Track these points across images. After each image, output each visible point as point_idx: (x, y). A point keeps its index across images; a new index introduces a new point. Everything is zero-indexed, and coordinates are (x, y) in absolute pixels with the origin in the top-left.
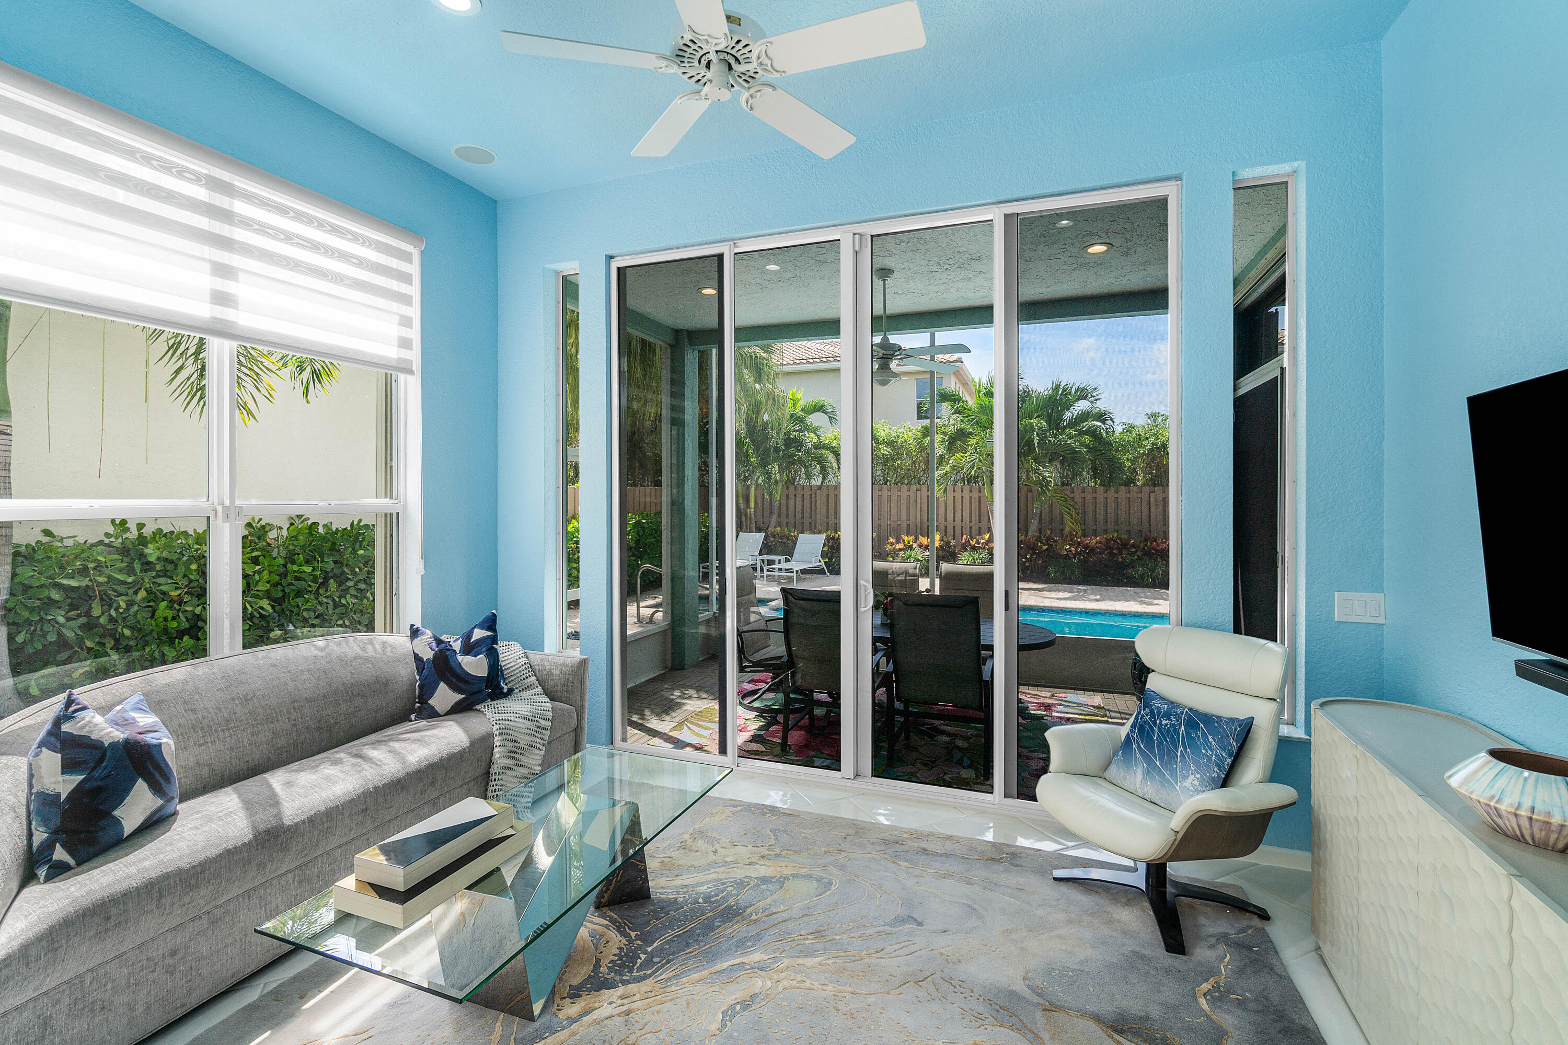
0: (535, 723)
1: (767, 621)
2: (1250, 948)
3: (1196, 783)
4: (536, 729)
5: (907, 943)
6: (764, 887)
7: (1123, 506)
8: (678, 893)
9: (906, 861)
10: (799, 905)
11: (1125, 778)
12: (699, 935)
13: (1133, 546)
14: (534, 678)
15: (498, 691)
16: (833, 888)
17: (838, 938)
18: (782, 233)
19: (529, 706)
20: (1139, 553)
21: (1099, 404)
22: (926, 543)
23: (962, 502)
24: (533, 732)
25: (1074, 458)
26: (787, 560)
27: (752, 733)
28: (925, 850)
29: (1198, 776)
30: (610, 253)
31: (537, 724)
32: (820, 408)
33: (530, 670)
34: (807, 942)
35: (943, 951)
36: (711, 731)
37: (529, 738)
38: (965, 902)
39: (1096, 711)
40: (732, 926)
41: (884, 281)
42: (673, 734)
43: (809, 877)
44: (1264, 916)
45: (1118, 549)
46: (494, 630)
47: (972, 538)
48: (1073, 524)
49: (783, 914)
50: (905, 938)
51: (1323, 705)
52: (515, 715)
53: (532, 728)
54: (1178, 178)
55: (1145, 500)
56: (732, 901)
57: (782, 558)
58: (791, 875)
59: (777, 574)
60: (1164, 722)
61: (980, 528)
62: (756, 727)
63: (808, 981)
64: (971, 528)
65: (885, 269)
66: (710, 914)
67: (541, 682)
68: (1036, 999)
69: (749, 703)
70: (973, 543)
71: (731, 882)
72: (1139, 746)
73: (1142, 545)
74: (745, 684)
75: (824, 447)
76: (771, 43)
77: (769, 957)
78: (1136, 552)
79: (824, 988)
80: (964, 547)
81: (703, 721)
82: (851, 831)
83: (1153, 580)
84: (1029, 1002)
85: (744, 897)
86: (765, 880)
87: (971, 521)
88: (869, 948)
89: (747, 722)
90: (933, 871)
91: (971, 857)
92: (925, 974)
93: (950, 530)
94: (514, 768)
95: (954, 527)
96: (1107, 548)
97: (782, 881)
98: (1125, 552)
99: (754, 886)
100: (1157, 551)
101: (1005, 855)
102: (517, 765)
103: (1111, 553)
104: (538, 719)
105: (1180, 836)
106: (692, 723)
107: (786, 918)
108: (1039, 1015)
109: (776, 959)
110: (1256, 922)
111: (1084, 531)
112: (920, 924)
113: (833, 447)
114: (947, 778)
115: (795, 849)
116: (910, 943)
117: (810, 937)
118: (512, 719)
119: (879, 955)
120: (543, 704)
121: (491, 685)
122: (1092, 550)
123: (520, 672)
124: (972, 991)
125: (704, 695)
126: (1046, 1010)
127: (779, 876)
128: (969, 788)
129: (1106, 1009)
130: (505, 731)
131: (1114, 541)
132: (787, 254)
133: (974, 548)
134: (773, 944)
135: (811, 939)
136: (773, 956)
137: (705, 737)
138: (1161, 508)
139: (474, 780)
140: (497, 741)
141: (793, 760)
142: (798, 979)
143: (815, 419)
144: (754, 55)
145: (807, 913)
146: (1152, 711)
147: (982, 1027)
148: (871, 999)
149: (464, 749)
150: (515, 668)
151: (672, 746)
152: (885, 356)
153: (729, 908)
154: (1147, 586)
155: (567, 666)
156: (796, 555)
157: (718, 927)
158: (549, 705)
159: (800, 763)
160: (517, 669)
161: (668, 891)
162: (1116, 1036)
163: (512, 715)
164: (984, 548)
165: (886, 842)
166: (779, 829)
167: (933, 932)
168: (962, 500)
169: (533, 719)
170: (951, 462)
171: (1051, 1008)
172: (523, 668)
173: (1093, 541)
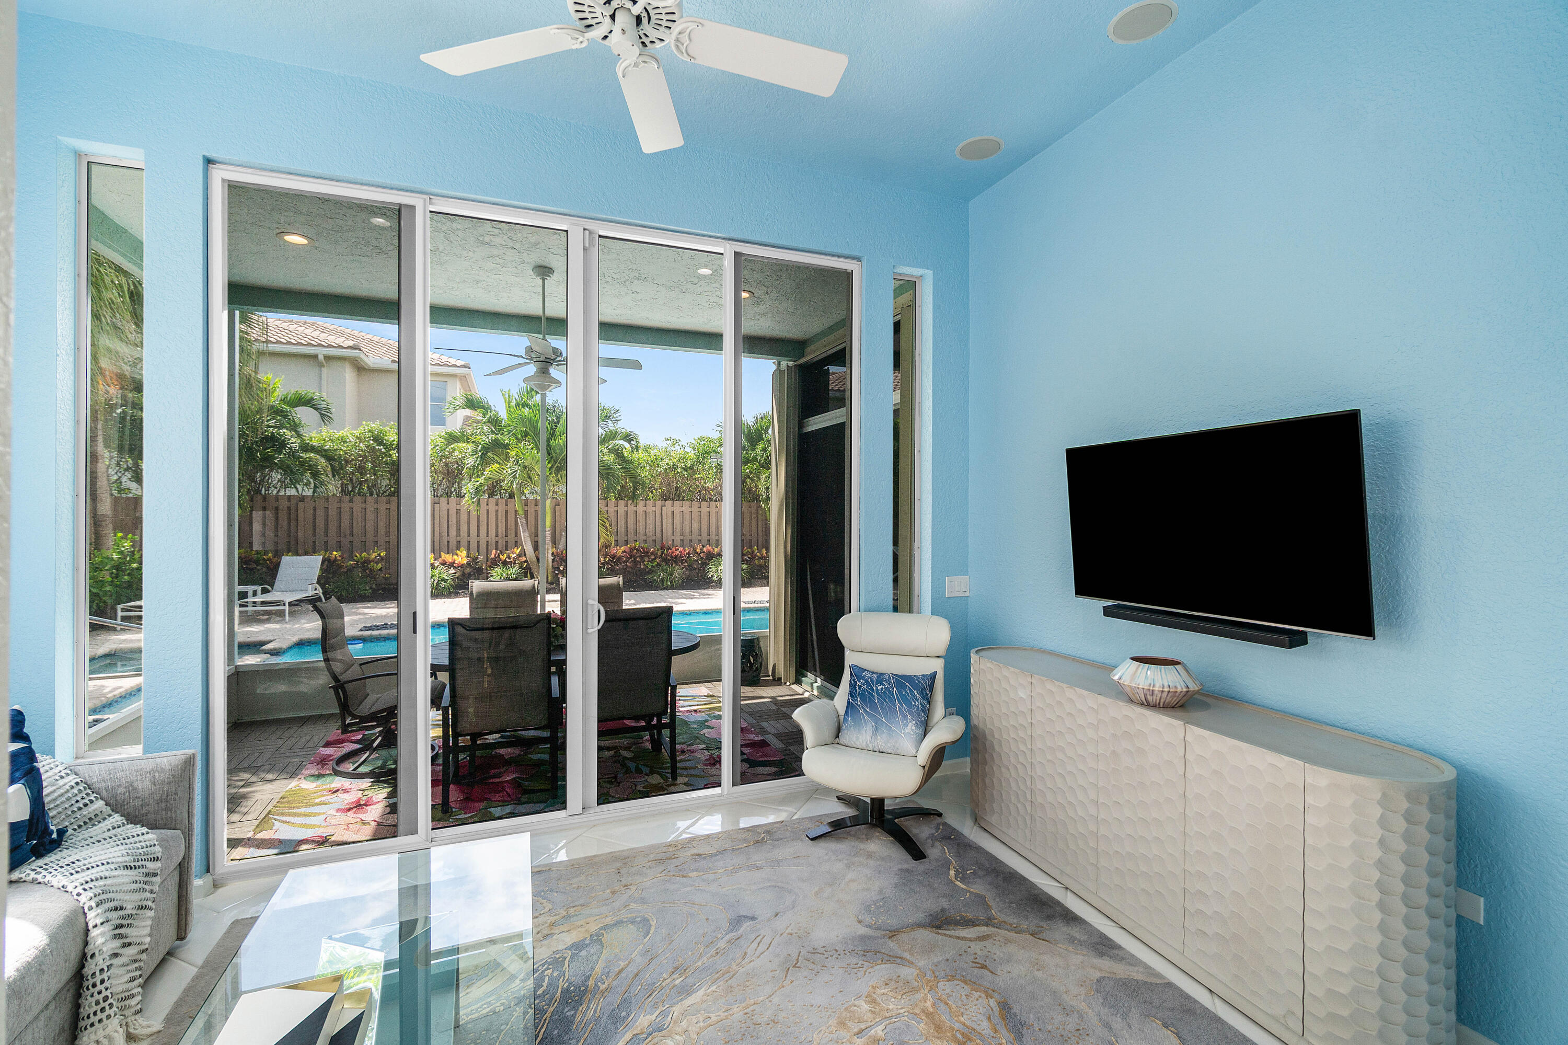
0: (141, 870)
1: (361, 665)
2: (950, 838)
3: (914, 728)
4: (146, 879)
5: (759, 939)
6: (583, 953)
7: (641, 517)
8: (489, 1003)
9: (693, 871)
10: (636, 952)
11: (858, 739)
12: (559, 1035)
13: (652, 553)
14: (102, 803)
15: (47, 840)
16: (653, 923)
17: (700, 963)
18: (497, 204)
19: (121, 847)
20: (658, 560)
21: (620, 425)
22: (450, 561)
23: (488, 517)
24: (140, 886)
25: (608, 474)
26: (264, 591)
27: (384, 803)
28: (699, 855)
29: (914, 722)
30: (212, 155)
31: (144, 870)
32: (307, 402)
33: (89, 791)
34: (677, 982)
35: (789, 931)
36: (323, 817)
37: (136, 896)
38: (769, 884)
39: (710, 699)
40: (588, 1007)
41: (544, 280)
42: (263, 835)
43: (619, 923)
44: (940, 815)
45: (641, 557)
46: (25, 738)
47: (502, 553)
48: (608, 535)
49: (630, 969)
50: (753, 936)
51: (977, 652)
52: (107, 866)
53: (137, 878)
54: (858, 259)
55: (658, 512)
56: (563, 985)
57: (259, 588)
58: (601, 928)
59: (250, 609)
60: (879, 688)
61: (507, 542)
62: (385, 795)
63: (712, 1016)
64: (497, 542)
65: (545, 267)
66: (551, 1009)
67: (116, 806)
68: (879, 933)
69: (354, 770)
70: (503, 557)
71: (543, 965)
72: (865, 711)
73: (659, 553)
74: (321, 749)
75: (313, 449)
76: (703, 25)
77: (656, 1014)
78: (655, 559)
79: (730, 1012)
80: (494, 563)
81: (298, 808)
82: (618, 865)
83: (671, 582)
84: (876, 938)
85: (571, 973)
86: (578, 947)
87: (497, 536)
88: (733, 959)
89: (366, 793)
90: (723, 870)
91: (740, 847)
92: (795, 956)
93: (474, 546)
94: (120, 951)
95: (478, 542)
96: (631, 556)
97: (597, 938)
98: (646, 559)
99: (572, 957)
100: (671, 557)
101: (763, 835)
102: (125, 945)
103: (635, 562)
104: (143, 863)
105: (927, 768)
106: (282, 814)
107: (636, 971)
108: (891, 944)
109: (664, 1014)
110: (939, 820)
111: (617, 541)
112: (753, 918)
113: (326, 451)
114: (640, 788)
115: (582, 901)
116: (761, 937)
117: (675, 976)
118: (107, 874)
119: (746, 960)
120: (141, 838)
121: (36, 833)
122: (619, 558)
123: (69, 799)
124: (837, 951)
125: (270, 776)
126: (892, 936)
127: (588, 936)
128: (665, 792)
129: (920, 916)
130: (103, 897)
131: (637, 550)
132: (449, 223)
133: (505, 563)
134: (647, 1002)
135: (678, 979)
136: (658, 1012)
137: (320, 826)
138: (670, 520)
139: (54, 998)
140: (93, 917)
141: (466, 818)
142: (701, 1019)
143: (303, 414)
144: (676, 28)
145: (650, 957)
146: (867, 681)
147: (867, 973)
148: (776, 1000)
149: (44, 950)
150: (56, 794)
151: (275, 851)
152: (548, 360)
153: (566, 992)
154: (667, 588)
155: (163, 770)
156: (278, 583)
157: (574, 1016)
158: (151, 836)
159: (476, 819)
160: (62, 795)
161: (473, 1007)
162: (940, 931)
163: (102, 868)
164: (515, 563)
165: (660, 861)
166: (543, 891)
167: (769, 920)
168: (488, 513)
169: (137, 864)
170: (486, 473)
171: (893, 933)
172: (75, 791)
173: (620, 551)
